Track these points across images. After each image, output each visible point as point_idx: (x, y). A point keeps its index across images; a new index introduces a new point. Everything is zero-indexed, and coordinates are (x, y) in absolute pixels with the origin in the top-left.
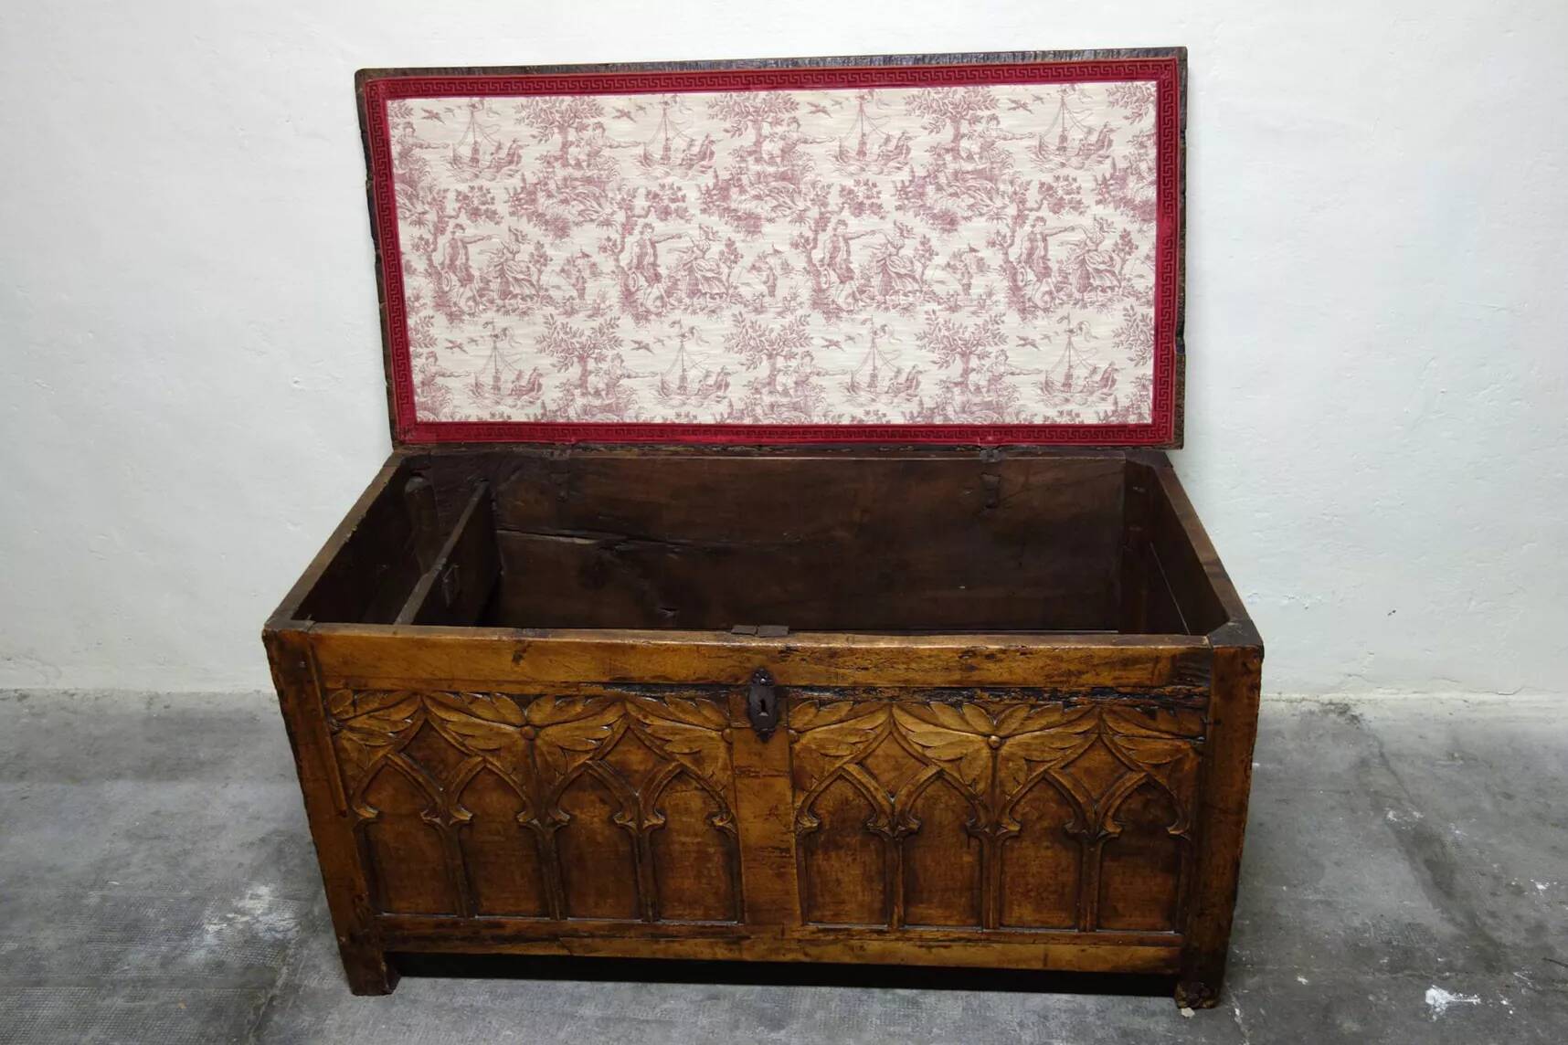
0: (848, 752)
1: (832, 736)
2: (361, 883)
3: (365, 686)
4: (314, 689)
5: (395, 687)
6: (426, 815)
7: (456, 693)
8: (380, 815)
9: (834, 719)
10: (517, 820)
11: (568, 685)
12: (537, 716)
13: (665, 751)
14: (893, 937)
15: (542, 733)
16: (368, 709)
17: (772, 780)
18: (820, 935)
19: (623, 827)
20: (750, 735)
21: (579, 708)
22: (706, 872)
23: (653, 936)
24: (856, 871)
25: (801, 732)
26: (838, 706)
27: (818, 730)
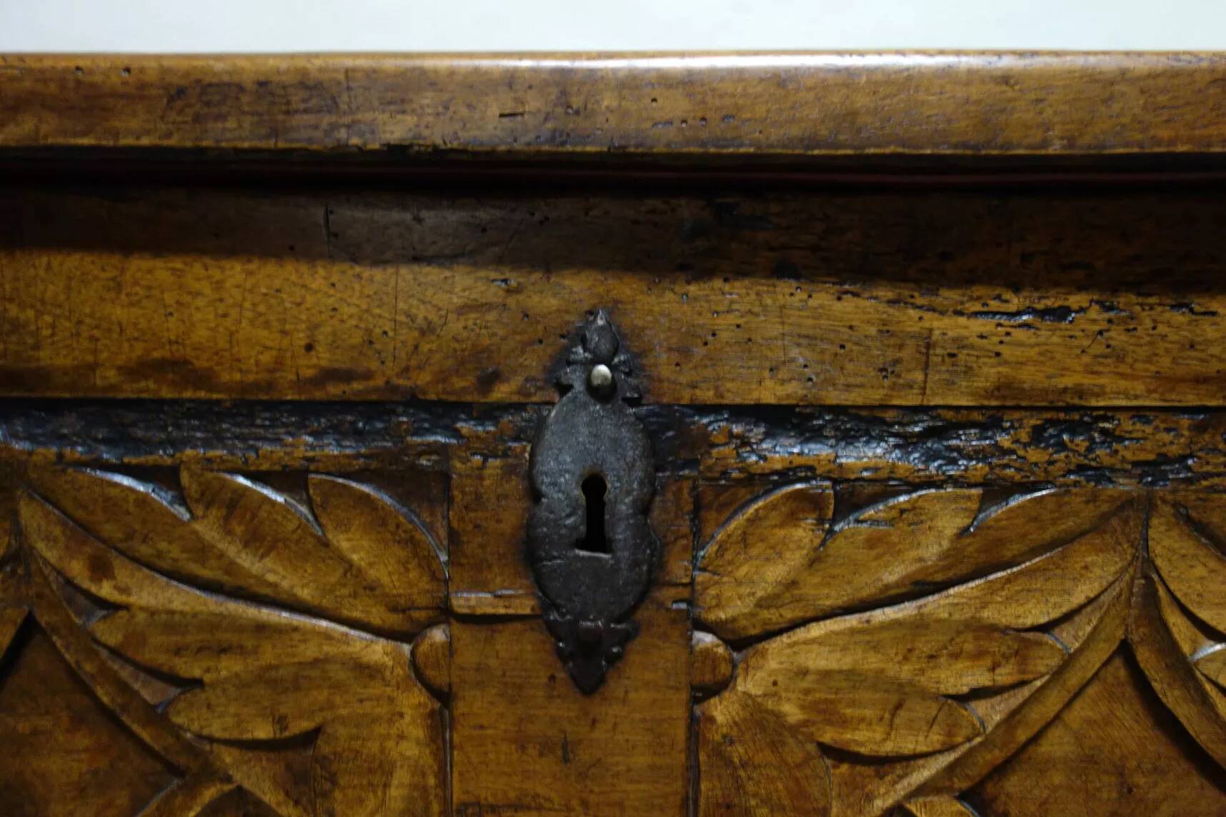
0: (936, 738)
13: (176, 731)
20: (518, 649)
25: (738, 639)
26: (913, 508)
27: (816, 630)
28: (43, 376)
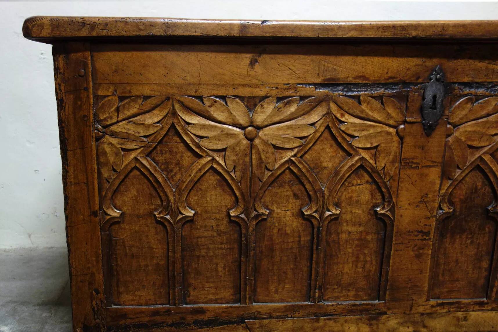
0: (488, 143)
1: (478, 129)
2: (100, 277)
3: (130, 92)
4: (88, 97)
5: (153, 93)
6: (159, 214)
7: (200, 98)
8: (123, 214)
9: (484, 113)
10: (229, 215)
11: (288, 86)
12: (260, 118)
13: (352, 146)
14: (490, 308)
15: (261, 134)
16: (128, 113)
17: (426, 171)
18: (438, 308)
19: (308, 219)
20: (417, 128)
21: (293, 108)
22: (362, 257)
23: (315, 314)
24: (471, 251)
25: (455, 126)
26: (488, 100)
27: (469, 123)
28: (338, 79)
